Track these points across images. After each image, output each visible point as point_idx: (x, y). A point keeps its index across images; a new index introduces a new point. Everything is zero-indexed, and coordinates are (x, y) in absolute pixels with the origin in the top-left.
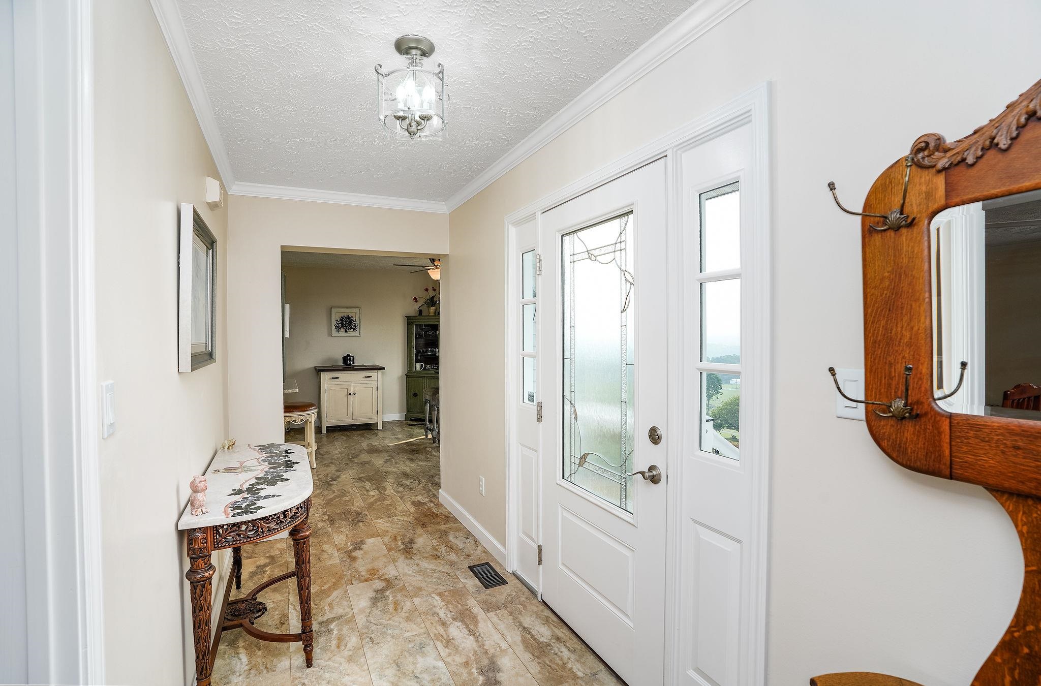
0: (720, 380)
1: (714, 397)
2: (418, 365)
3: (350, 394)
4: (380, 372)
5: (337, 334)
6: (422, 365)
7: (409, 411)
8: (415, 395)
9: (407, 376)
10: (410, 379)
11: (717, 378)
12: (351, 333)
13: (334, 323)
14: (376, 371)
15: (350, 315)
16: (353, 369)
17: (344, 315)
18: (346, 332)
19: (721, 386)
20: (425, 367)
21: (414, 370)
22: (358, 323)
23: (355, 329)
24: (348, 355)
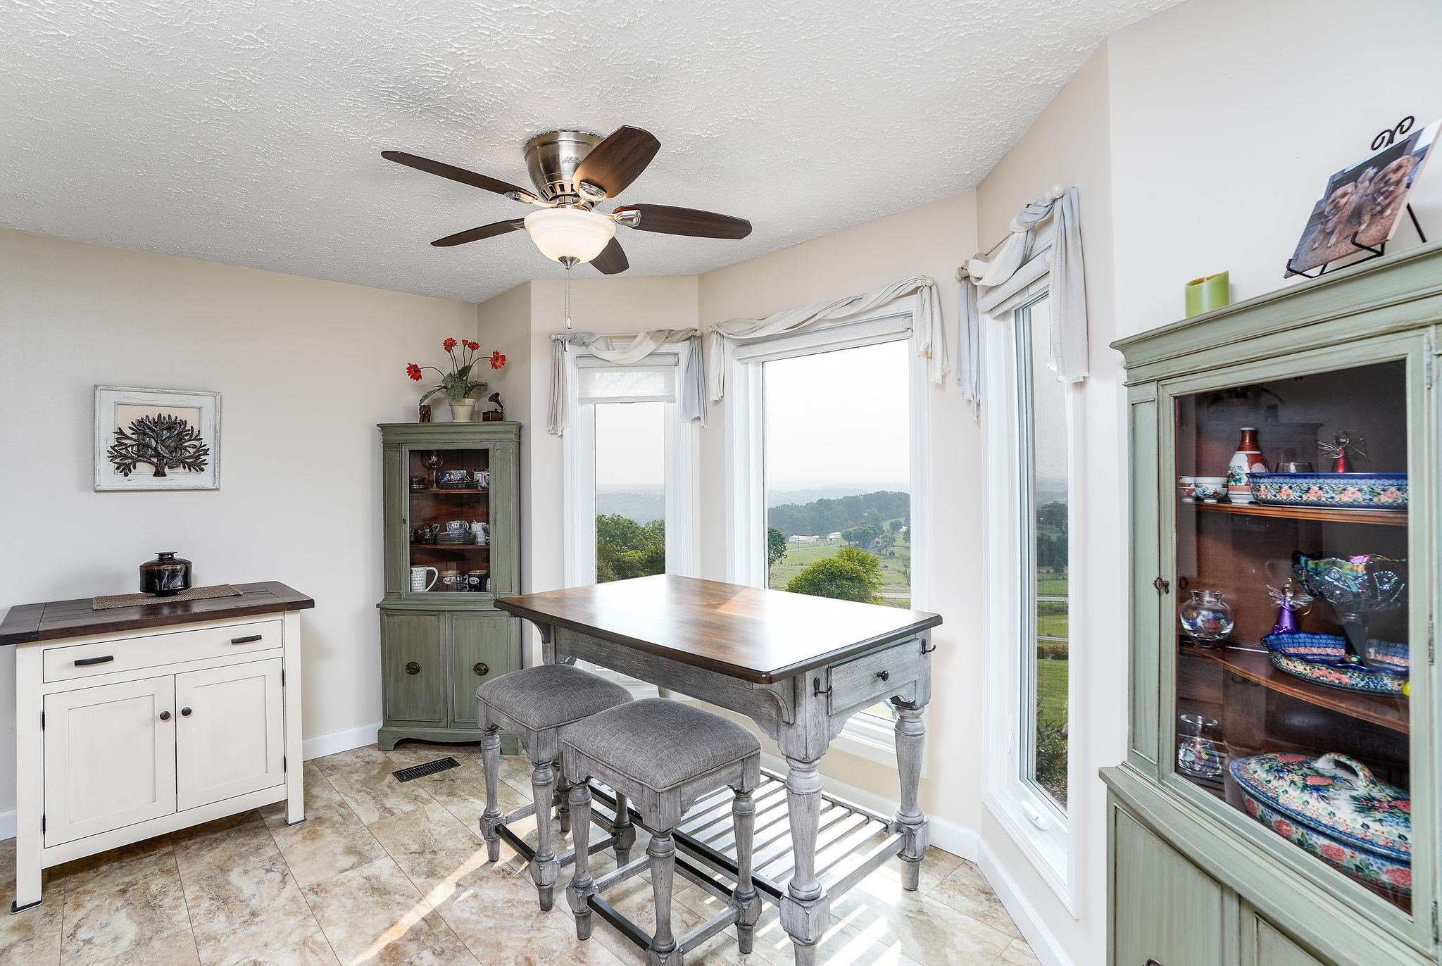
0: (784, 538)
1: (777, 562)
2: (419, 574)
3: (165, 716)
4: (293, 620)
5: (119, 481)
6: (430, 575)
7: (389, 718)
8: (413, 669)
9: (386, 611)
10: (395, 620)
11: (779, 535)
12: (178, 477)
13: (106, 440)
14: (278, 616)
15: (180, 415)
16: (184, 615)
17: (153, 414)
18: (159, 473)
19: (785, 547)
20: (440, 579)
21: (404, 590)
22: (208, 439)
23: (196, 464)
24: (166, 558)
